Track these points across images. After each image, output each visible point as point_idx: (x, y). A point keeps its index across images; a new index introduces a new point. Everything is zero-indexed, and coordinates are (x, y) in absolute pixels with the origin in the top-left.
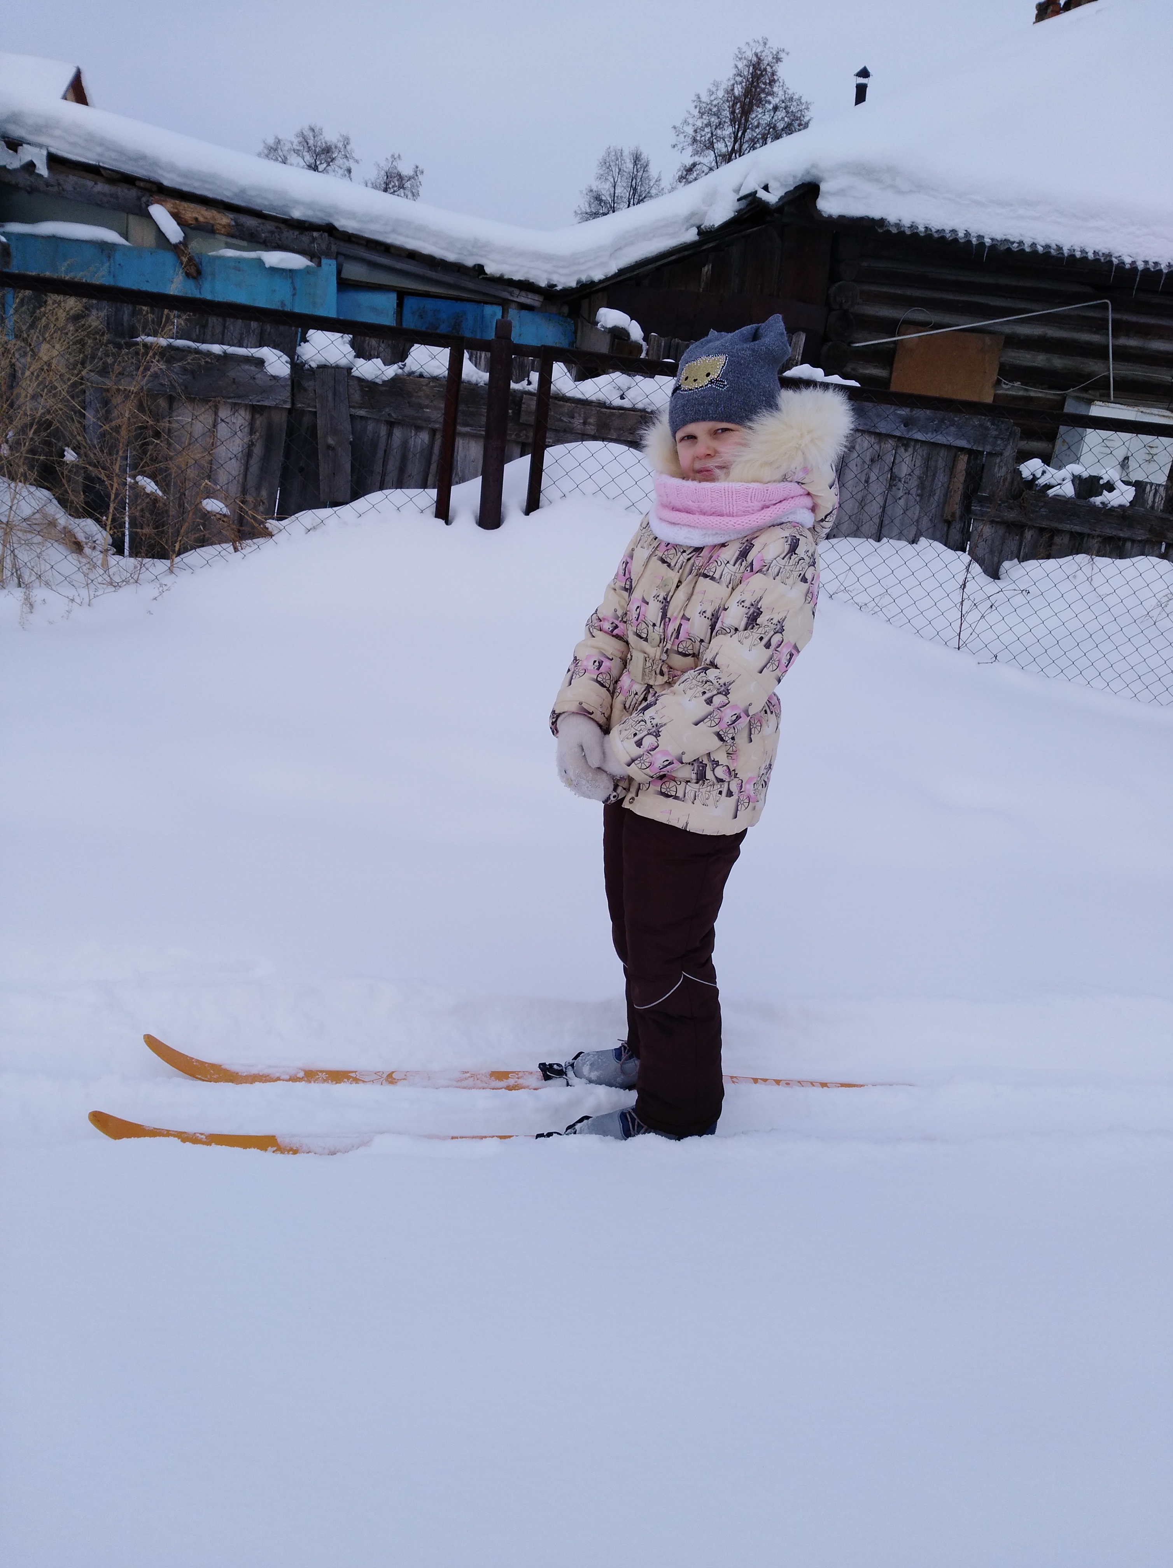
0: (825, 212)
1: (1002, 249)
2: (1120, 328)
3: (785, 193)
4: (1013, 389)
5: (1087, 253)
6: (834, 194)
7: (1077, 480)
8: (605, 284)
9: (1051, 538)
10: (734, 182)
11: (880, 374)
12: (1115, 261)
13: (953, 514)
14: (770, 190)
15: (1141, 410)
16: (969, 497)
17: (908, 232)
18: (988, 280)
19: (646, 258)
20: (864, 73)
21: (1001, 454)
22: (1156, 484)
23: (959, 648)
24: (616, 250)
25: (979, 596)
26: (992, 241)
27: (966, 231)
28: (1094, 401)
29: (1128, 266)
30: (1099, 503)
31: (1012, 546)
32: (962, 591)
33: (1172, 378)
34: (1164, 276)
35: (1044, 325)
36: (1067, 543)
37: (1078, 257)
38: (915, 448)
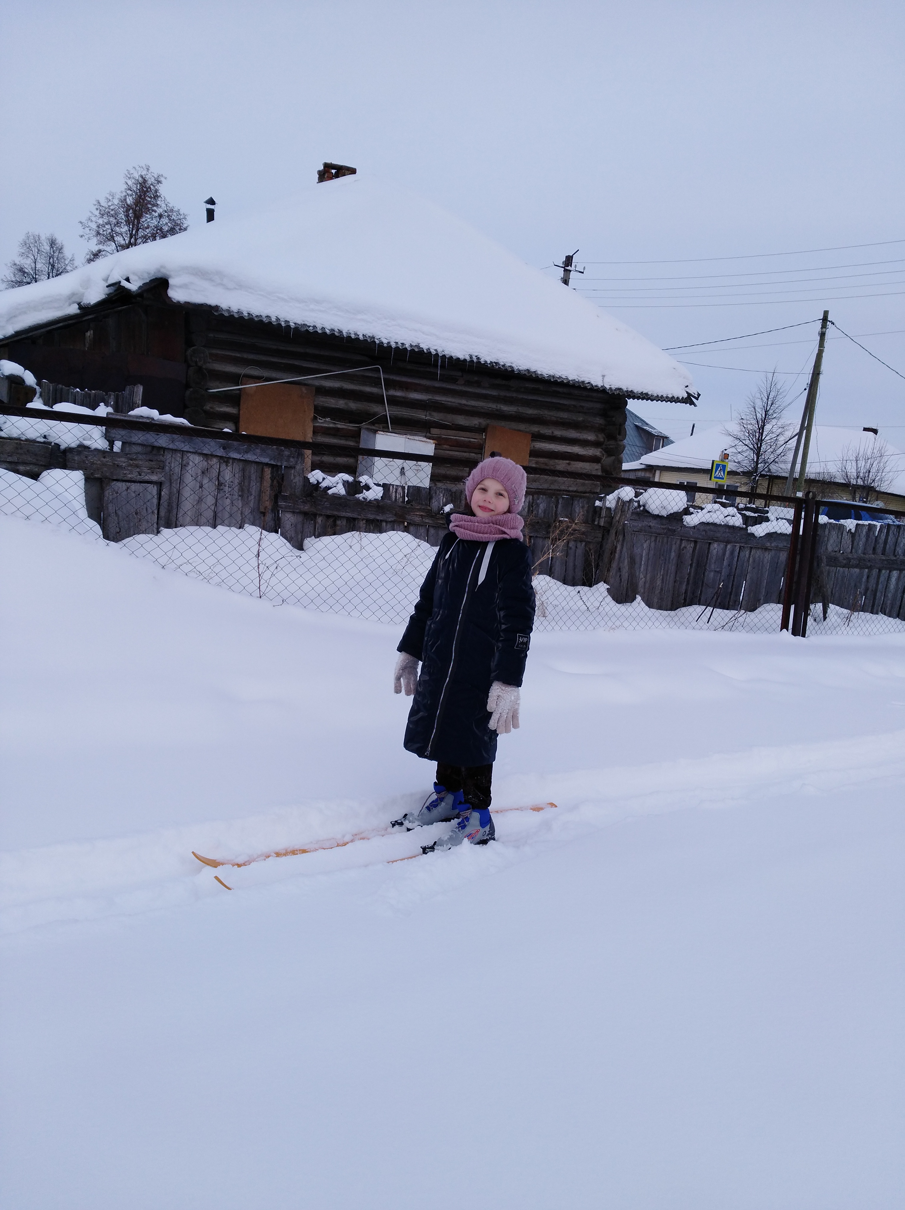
0: (174, 299)
1: (302, 330)
2: (389, 384)
3: (143, 284)
4: (325, 422)
5: (358, 335)
6: (180, 287)
7: (346, 483)
8: (5, 342)
9: (335, 521)
10: (103, 274)
11: (232, 412)
12: (377, 342)
13: (266, 508)
14: (131, 281)
15: (408, 437)
16: (275, 496)
17: (236, 316)
18: (300, 350)
19: (37, 324)
20: (211, 202)
21: (294, 468)
22: (396, 485)
23: (260, 597)
24: (11, 318)
25: (269, 562)
26: (295, 325)
27: (277, 317)
28: (378, 431)
29: (385, 345)
30: (361, 498)
31: (309, 527)
32: (257, 559)
33: (426, 416)
34: (408, 352)
35: (341, 381)
36: (345, 524)
37: (353, 337)
38: (233, 464)
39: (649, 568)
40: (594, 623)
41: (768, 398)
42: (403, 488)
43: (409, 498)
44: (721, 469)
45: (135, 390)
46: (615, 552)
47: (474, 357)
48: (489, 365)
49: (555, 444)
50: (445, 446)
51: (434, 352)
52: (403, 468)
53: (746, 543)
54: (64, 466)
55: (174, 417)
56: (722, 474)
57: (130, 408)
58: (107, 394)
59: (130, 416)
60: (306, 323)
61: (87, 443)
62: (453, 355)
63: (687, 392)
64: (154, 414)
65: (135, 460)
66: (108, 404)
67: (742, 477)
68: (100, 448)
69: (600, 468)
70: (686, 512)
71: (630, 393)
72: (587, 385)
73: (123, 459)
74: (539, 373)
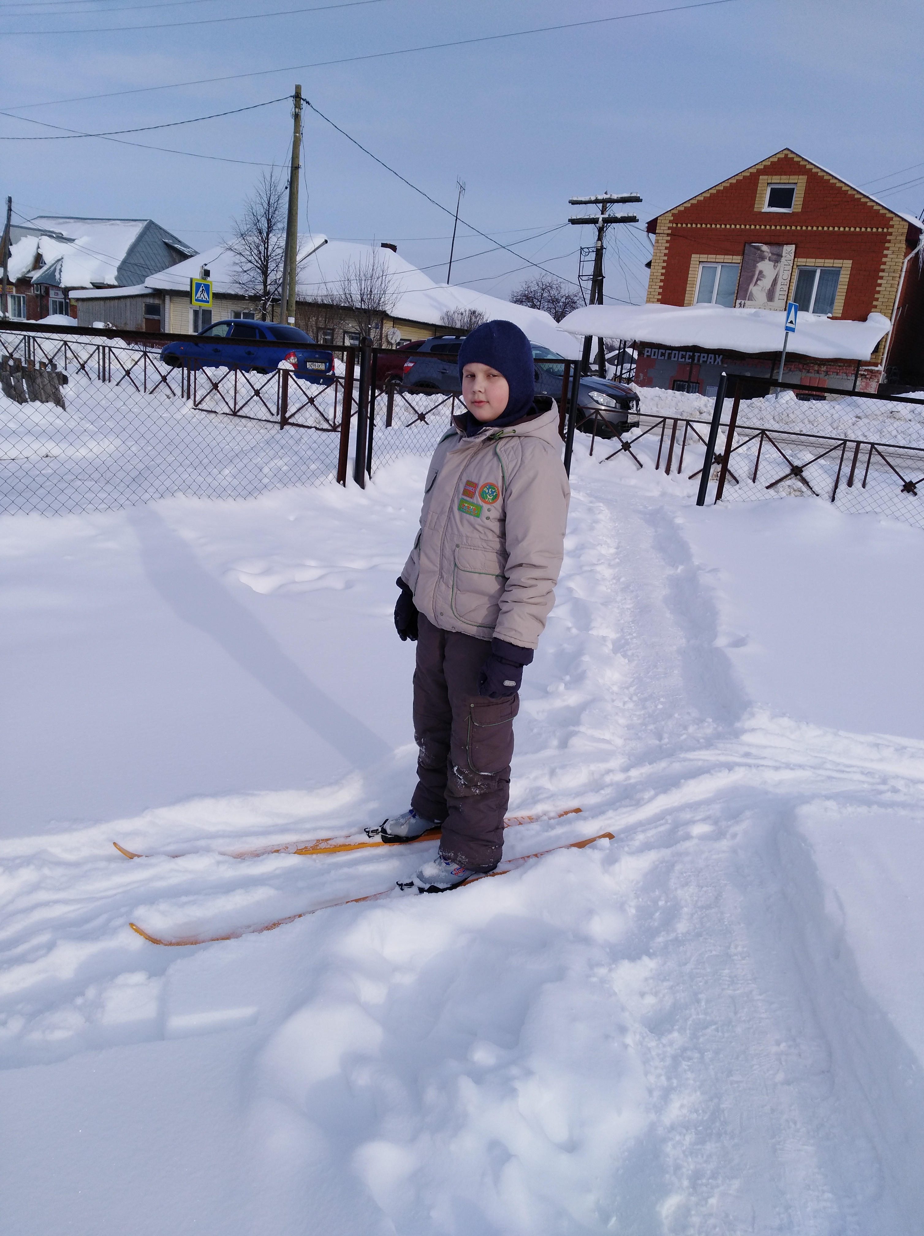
41: (269, 203)
44: (203, 289)
56: (206, 296)
67: (248, 302)
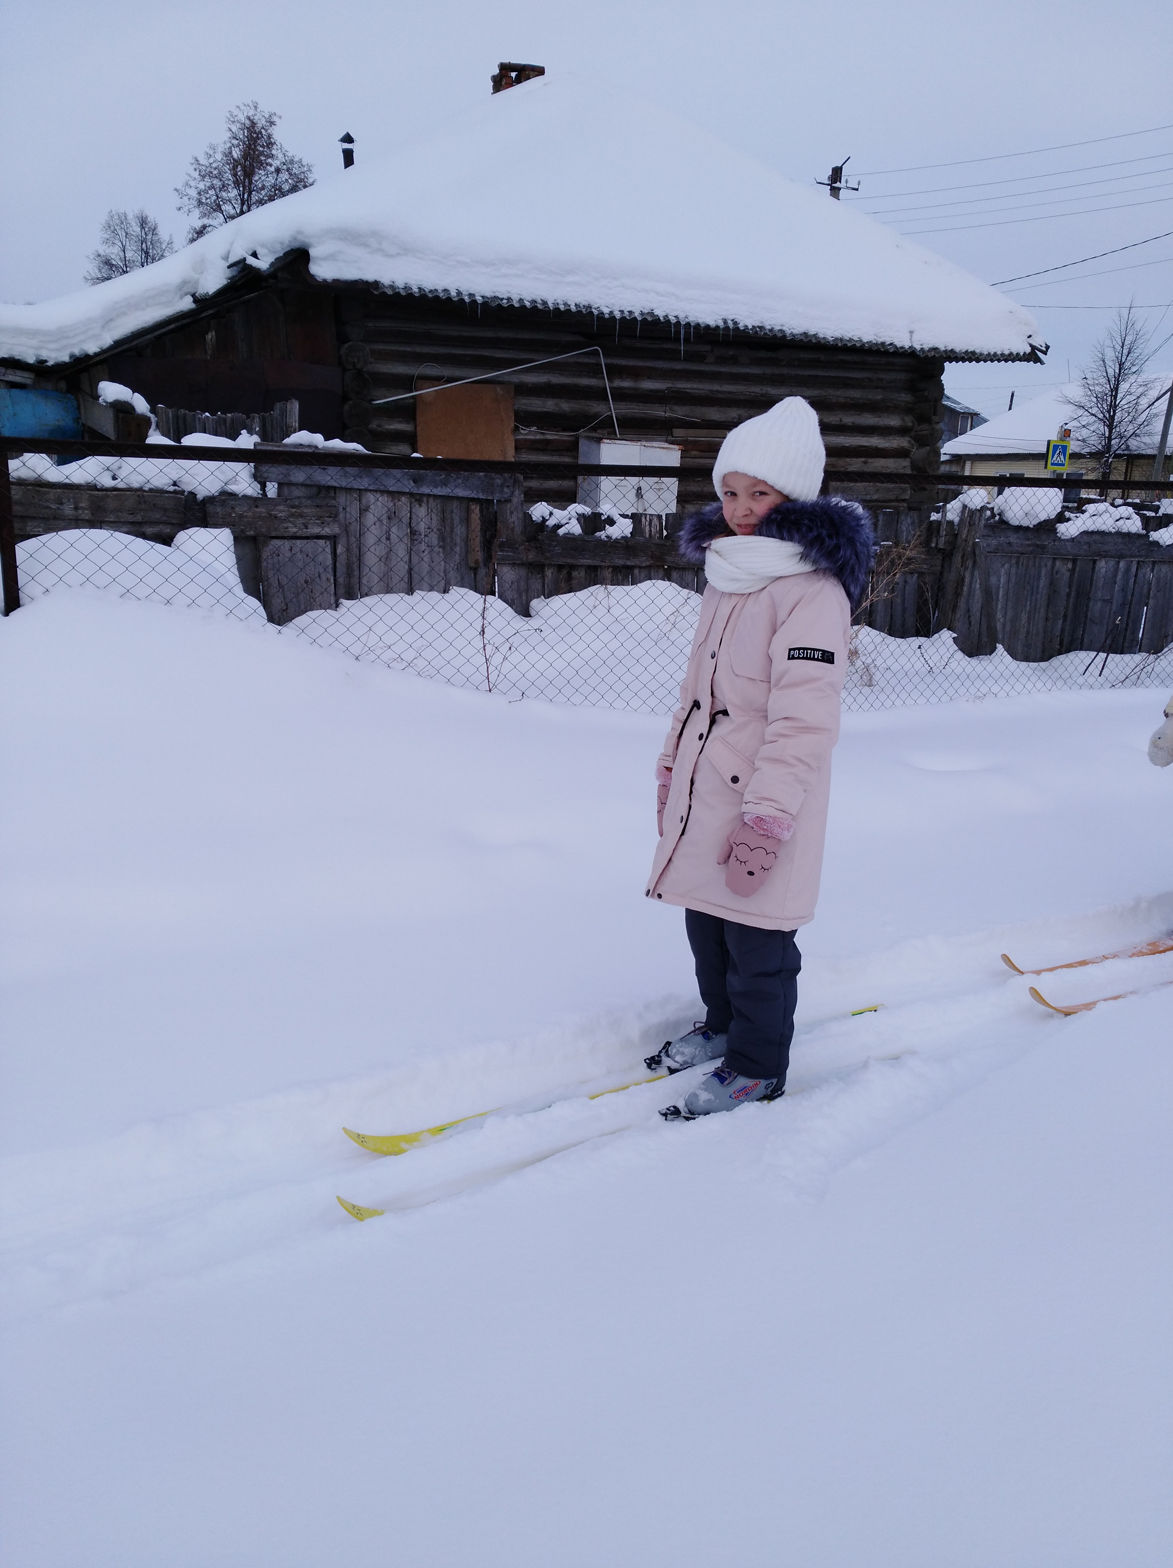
0: (319, 277)
1: (493, 305)
2: (614, 372)
3: (275, 260)
4: (530, 433)
5: (569, 306)
6: (325, 259)
7: (581, 518)
8: (102, 357)
9: (569, 573)
10: (222, 251)
11: (405, 429)
12: (596, 312)
13: (477, 562)
14: (259, 257)
15: (643, 444)
16: (488, 544)
17: (403, 293)
18: (489, 334)
19: (143, 328)
20: (348, 139)
21: (510, 501)
22: (650, 514)
23: (490, 691)
24: (108, 321)
25: (498, 640)
26: (483, 299)
27: (457, 290)
28: (602, 439)
29: (607, 316)
30: (603, 537)
31: (536, 585)
32: (482, 637)
33: (665, 412)
34: (639, 323)
35: (547, 373)
36: (584, 576)
37: (562, 309)
38: (428, 502)
39: (1009, 604)
40: (951, 692)
41: (1123, 345)
42: (659, 517)
43: (669, 531)
44: (1060, 452)
45: (288, 407)
46: (963, 585)
47: (729, 322)
48: (751, 331)
49: (846, 436)
50: (694, 453)
51: (674, 320)
52: (640, 488)
53: (1147, 557)
54: (204, 523)
55: (345, 442)
56: (1062, 459)
57: (283, 434)
58: (248, 417)
59: (286, 445)
60: (497, 294)
61: (233, 488)
62: (700, 321)
63: (1031, 345)
64: (318, 439)
65: (298, 507)
66: (252, 431)
67: (1089, 460)
68: (249, 495)
69: (909, 464)
70: (1061, 518)
71: (949, 354)
72: (889, 347)
73: (282, 508)
74: (821, 335)
